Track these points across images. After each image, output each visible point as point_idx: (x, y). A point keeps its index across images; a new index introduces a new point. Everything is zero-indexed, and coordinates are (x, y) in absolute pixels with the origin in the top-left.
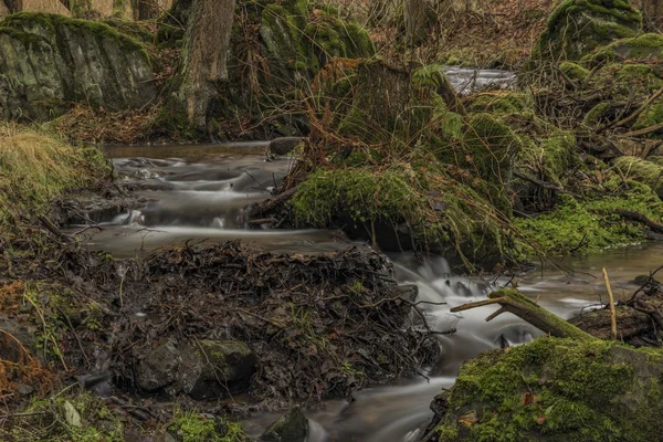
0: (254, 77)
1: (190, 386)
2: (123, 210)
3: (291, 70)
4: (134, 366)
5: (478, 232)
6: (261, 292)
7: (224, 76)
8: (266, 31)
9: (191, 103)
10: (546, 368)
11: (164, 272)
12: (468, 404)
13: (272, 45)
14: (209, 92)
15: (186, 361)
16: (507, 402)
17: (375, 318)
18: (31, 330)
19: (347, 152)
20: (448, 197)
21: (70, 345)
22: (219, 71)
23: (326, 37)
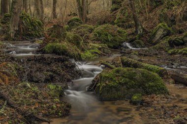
0: (22, 30)
1: (43, 81)
2: (11, 51)
3: (29, 29)
4: (32, 77)
5: (78, 54)
6: (49, 64)
7: (18, 29)
8: (24, 22)
9: (11, 34)
10: (120, 73)
11: (30, 61)
12: (106, 80)
13: (25, 24)
14: (15, 32)
15: (42, 76)
16: (114, 79)
17: (70, 68)
18: (11, 71)
19: (54, 40)
20: (73, 48)
21: (19, 74)
22: (16, 28)
23: (35, 23)
